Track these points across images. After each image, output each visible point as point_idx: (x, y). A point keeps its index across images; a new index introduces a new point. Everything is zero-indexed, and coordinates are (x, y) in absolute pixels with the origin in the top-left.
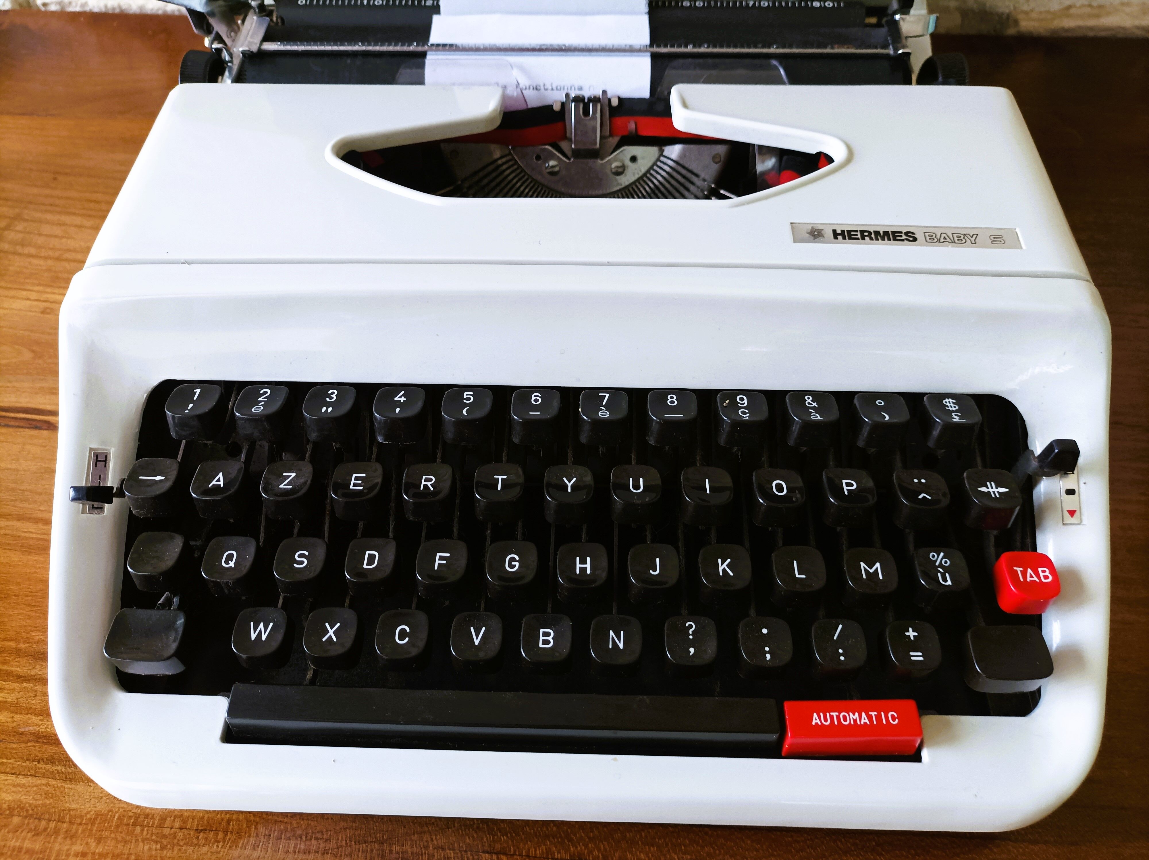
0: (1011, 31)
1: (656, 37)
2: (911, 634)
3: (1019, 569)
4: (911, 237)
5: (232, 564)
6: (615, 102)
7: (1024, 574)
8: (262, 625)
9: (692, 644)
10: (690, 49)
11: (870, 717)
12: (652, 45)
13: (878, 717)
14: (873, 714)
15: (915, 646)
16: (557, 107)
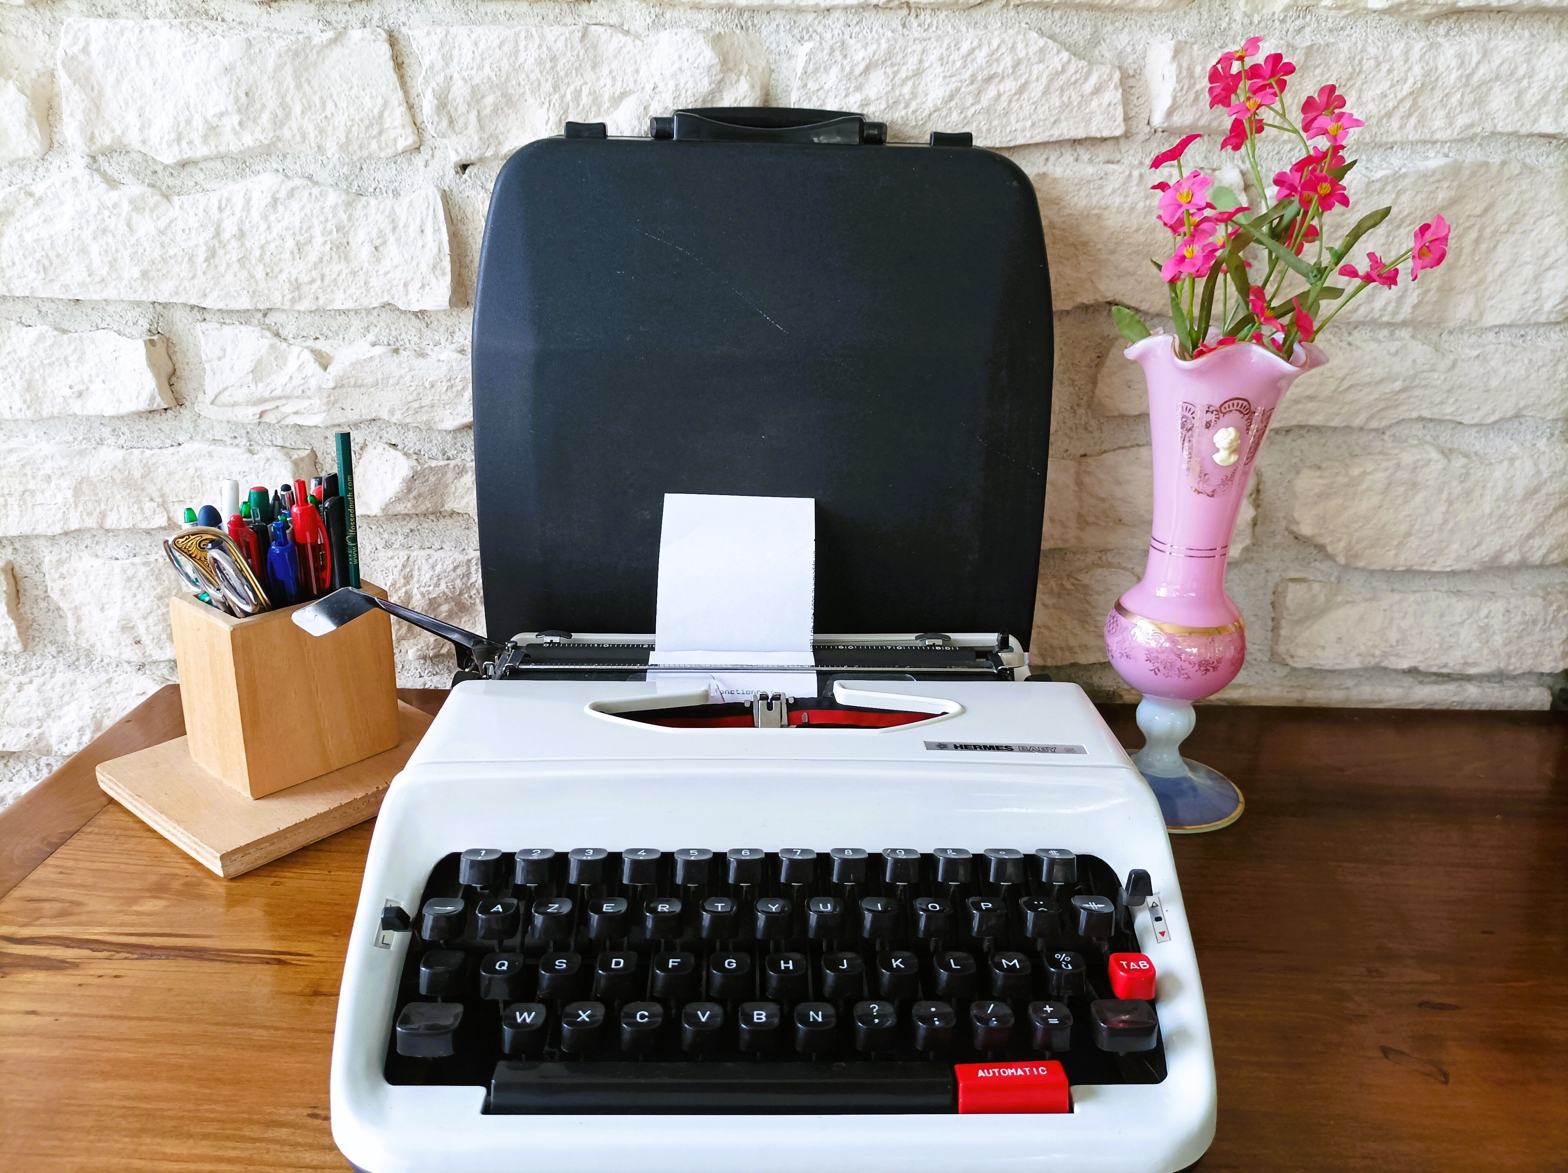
0: (1119, 702)
1: (818, 662)
2: (1048, 1009)
3: (1124, 963)
4: (1009, 748)
5: (504, 968)
6: (791, 701)
7: (1128, 965)
8: (526, 1014)
9: (876, 1017)
10: (845, 668)
11: (1024, 1071)
12: (817, 666)
13: (1031, 1071)
14: (1027, 1069)
15: (1052, 1015)
16: (747, 705)
